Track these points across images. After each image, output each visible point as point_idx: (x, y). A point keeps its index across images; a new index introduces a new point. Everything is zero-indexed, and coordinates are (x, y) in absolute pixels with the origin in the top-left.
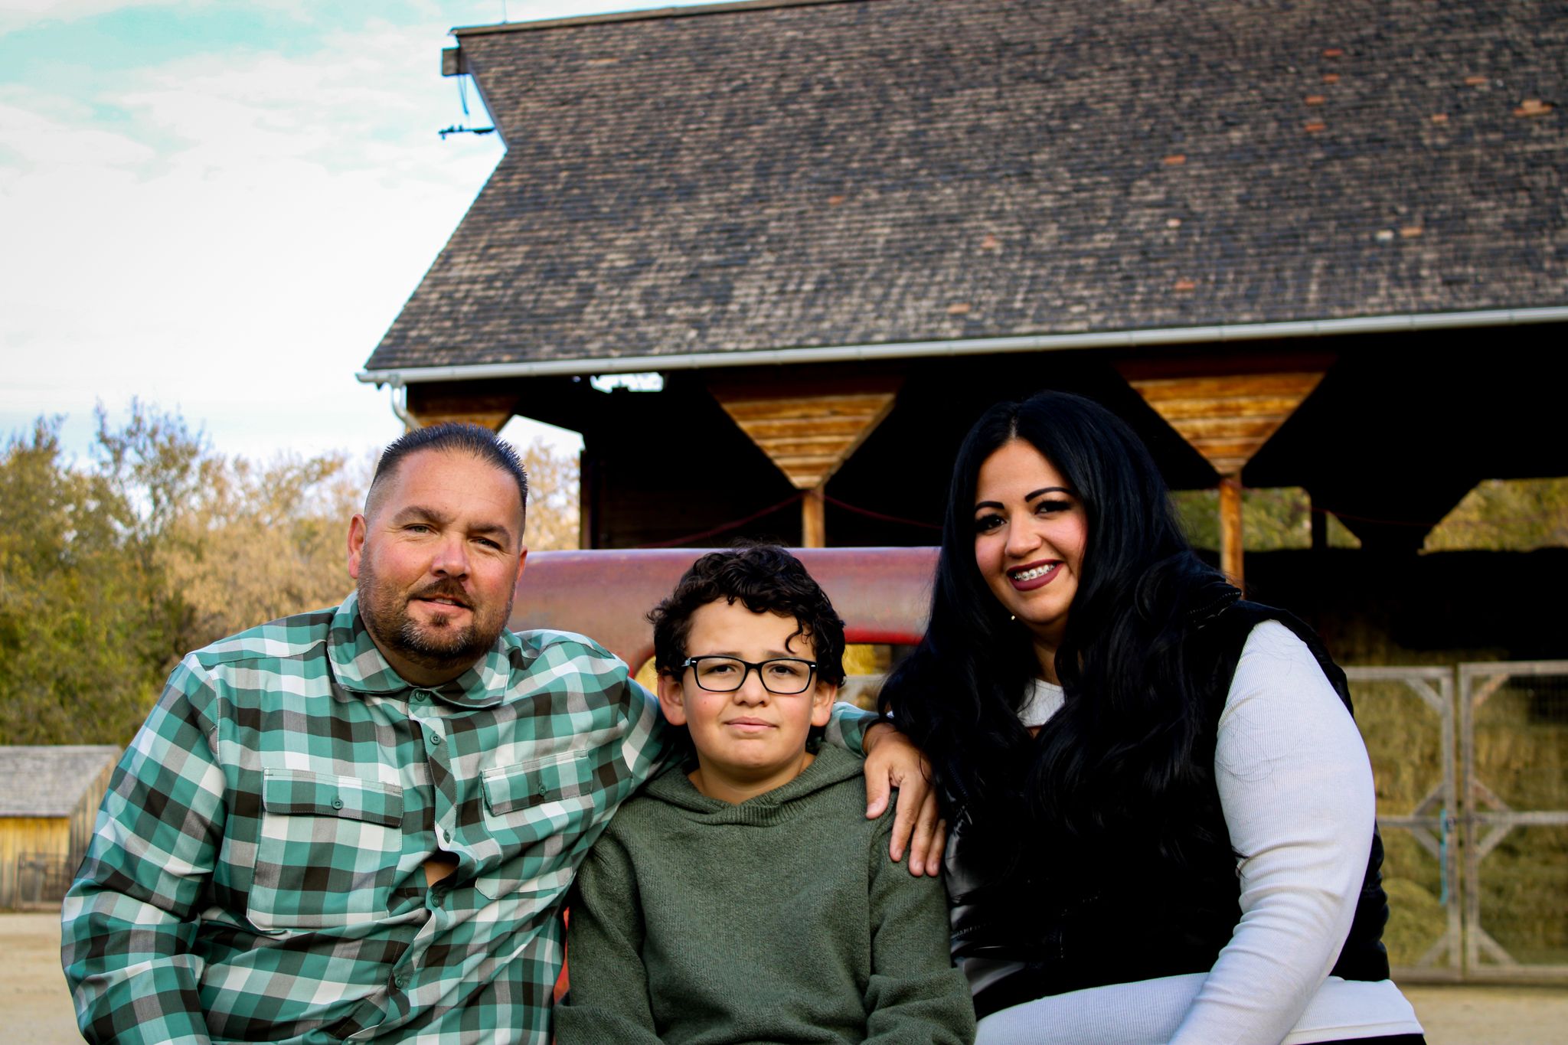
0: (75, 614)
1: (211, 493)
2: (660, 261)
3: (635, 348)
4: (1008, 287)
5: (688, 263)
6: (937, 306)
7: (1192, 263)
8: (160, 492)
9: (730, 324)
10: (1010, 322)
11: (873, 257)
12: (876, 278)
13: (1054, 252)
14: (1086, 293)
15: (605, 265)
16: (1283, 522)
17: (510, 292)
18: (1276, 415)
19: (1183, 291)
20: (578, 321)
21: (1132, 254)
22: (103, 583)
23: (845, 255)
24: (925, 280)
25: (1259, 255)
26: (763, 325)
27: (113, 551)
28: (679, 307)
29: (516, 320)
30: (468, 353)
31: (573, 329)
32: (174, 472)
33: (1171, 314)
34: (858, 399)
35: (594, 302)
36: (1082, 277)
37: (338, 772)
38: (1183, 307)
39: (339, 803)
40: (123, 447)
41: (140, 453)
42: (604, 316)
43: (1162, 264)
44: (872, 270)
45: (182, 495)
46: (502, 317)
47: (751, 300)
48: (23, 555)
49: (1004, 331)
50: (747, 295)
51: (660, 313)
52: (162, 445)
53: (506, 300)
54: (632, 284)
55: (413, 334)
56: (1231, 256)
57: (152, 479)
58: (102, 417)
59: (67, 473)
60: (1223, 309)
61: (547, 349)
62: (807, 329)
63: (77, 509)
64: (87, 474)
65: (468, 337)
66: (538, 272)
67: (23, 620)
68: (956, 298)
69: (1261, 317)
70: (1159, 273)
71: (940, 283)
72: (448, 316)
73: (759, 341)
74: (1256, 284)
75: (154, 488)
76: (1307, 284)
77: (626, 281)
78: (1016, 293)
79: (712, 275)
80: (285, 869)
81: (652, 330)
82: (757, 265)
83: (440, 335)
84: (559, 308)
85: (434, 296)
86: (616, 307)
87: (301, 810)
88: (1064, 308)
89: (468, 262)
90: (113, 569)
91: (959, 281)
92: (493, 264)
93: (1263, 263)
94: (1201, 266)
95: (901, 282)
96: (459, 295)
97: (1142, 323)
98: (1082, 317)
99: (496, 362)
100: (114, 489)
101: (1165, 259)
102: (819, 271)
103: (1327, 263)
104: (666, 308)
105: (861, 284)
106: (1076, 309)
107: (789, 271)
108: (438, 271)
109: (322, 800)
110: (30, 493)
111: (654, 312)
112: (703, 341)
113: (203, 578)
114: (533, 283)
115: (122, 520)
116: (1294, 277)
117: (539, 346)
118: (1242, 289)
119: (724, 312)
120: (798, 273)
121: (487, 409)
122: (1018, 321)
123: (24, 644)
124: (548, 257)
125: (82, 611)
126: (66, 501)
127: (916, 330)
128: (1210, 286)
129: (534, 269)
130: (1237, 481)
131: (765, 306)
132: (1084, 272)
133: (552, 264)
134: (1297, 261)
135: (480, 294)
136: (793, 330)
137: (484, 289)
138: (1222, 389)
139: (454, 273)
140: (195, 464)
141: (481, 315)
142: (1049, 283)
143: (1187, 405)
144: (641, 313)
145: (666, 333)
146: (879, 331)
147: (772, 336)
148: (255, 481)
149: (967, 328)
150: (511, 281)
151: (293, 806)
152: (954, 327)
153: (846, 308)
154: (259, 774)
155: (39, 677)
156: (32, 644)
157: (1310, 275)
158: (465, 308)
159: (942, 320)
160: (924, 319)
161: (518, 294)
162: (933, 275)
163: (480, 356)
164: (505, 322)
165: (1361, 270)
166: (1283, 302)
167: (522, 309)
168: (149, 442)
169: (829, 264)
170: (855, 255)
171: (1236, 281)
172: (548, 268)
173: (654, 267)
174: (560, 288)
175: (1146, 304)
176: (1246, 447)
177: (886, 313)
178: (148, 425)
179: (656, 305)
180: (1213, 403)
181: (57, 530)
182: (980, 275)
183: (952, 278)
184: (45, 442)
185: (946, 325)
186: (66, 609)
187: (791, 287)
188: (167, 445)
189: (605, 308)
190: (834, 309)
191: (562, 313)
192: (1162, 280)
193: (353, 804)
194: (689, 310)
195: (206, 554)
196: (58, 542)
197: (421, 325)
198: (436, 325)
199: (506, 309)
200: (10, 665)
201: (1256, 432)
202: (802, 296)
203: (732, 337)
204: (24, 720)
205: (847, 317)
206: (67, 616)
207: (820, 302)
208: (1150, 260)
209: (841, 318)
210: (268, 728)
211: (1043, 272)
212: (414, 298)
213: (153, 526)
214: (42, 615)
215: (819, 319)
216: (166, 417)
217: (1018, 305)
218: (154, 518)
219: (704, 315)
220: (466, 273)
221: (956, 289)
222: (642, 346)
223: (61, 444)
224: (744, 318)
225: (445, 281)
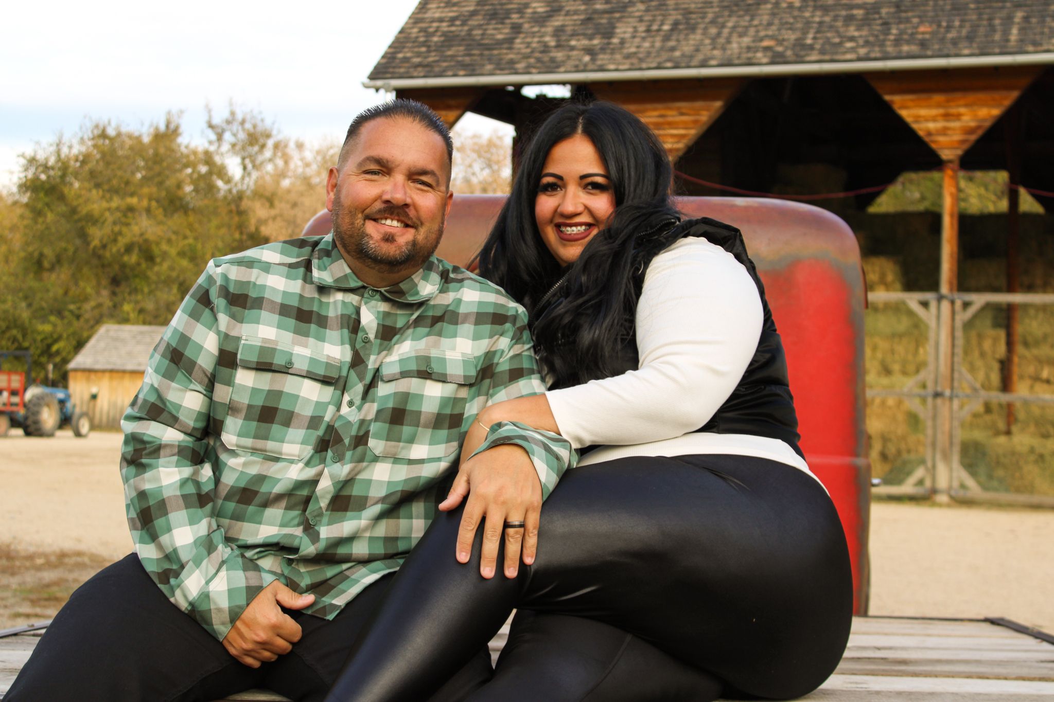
0: (191, 241)
1: (280, 163)
2: (567, 8)
3: (548, 67)
4: (803, 29)
5: (586, 10)
6: (754, 41)
7: (931, 14)
8: (247, 161)
9: (613, 52)
10: (803, 53)
11: (712, 7)
12: (713, 22)
13: (835, 5)
14: (856, 34)
15: (529, 11)
16: (996, 195)
17: (466, 28)
18: (984, 120)
19: (923, 33)
20: (510, 48)
21: (889, 7)
22: (209, 221)
23: (693, 6)
24: (746, 24)
25: (977, 8)
26: (635, 53)
27: (216, 200)
28: (578, 40)
29: (469, 47)
30: (437, 69)
31: (507, 54)
32: (256, 148)
33: (914, 49)
34: (699, 104)
35: (522, 36)
36: (855, 23)
37: (294, 343)
38: (923, 44)
39: (291, 363)
40: (223, 131)
41: (235, 135)
42: (528, 45)
43: (910, 14)
44: (710, 16)
45: (262, 163)
46: (460, 45)
47: (628, 36)
48: (158, 201)
49: (799, 59)
50: (625, 32)
51: (565, 43)
52: (248, 130)
53: (463, 33)
54: (548, 24)
55: (400, 56)
56: (958, 9)
57: (243, 153)
58: (209, 111)
59: (187, 147)
60: (950, 46)
61: (489, 67)
62: (665, 56)
63: (193, 172)
64: (200, 149)
65: (437, 58)
66: (485, 15)
67: (158, 244)
68: (767, 36)
69: (977, 51)
70: (908, 20)
71: (756, 26)
72: (424, 44)
73: (632, 64)
74: (975, 28)
75: (243, 159)
76: (1010, 29)
77: (544, 21)
78: (807, 33)
79: (602, 18)
80: (250, 407)
81: (559, 55)
82: (632, 12)
83: (418, 57)
84: (498, 40)
85: (415, 30)
86: (536, 40)
87: (263, 367)
88: (840, 44)
89: (438, 8)
90: (215, 212)
91: (770, 24)
92: (455, 9)
93: (980, 14)
94: (937, 16)
95: (730, 24)
96: (431, 30)
97: (894, 55)
98: (853, 50)
99: (455, 75)
100: (218, 159)
101: (912, 11)
102: (675, 16)
103: (1025, 14)
104: (569, 41)
105: (702, 26)
106: (849, 45)
107: (654, 16)
108: (418, 13)
109: (278, 361)
110: (162, 160)
111: (563, 43)
112: (594, 64)
113: (274, 218)
114: (482, 22)
115: (222, 179)
116: (1001, 24)
117: (483, 65)
118: (964, 32)
119: (609, 44)
120: (660, 18)
121: (449, 108)
122: (809, 52)
123: (158, 260)
124: (492, 4)
125: (196, 239)
126: (186, 166)
127: (739, 58)
128: (942, 30)
129: (483, 13)
130: (956, 165)
131: (637, 40)
132: (856, 20)
133: (495, 9)
134: (1004, 13)
135: (446, 29)
136: (655, 57)
137: (449, 26)
138: (948, 101)
139: (429, 15)
140: (270, 143)
141: (447, 44)
142: (831, 27)
143: (923, 112)
144: (553, 44)
145: (569, 57)
146: (712, 58)
147: (641, 60)
148: (309, 155)
149: (773, 57)
150: (467, 20)
151: (258, 363)
152: (765, 56)
153: (692, 42)
154: (238, 339)
155: (168, 282)
156: (163, 259)
157: (1013, 23)
158: (435, 39)
159: (756, 51)
160: (744, 50)
161: (471, 30)
162: (752, 20)
163: (444, 71)
164: (462, 48)
165: (1048, 19)
166: (993, 41)
167: (473, 40)
168: (240, 128)
169: (681, 12)
170: (700, 5)
171: (961, 27)
172: (492, 12)
173: (563, 13)
174: (500, 26)
175: (898, 42)
176: (963, 142)
177: (719, 46)
178: (239, 117)
179: (564, 38)
180: (941, 111)
181: (179, 186)
182: (784, 21)
183: (765, 22)
184: (172, 126)
185: (759, 55)
186: (185, 237)
187: (655, 27)
188: (252, 130)
189: (529, 40)
190: (683, 43)
191: (500, 43)
192: (908, 25)
193: (300, 365)
194: (585, 42)
195: (276, 203)
196: (180, 193)
197: (406, 50)
198: (416, 50)
199: (463, 40)
200: (149, 273)
201: (970, 131)
202: (662, 33)
203: (612, 61)
204: (157, 309)
205: (692, 48)
206: (186, 242)
207: (674, 37)
208: (902, 11)
209: (687, 48)
210: (252, 308)
211: (827, 19)
212: (402, 31)
213: (242, 184)
214: (169, 241)
215: (673, 49)
216: (251, 111)
217: (809, 41)
218: (243, 178)
219: (595, 45)
220: (437, 15)
221: (766, 29)
222: (552, 66)
223: (183, 129)
224: (621, 48)
225: (422, 20)
